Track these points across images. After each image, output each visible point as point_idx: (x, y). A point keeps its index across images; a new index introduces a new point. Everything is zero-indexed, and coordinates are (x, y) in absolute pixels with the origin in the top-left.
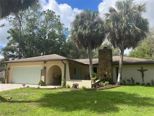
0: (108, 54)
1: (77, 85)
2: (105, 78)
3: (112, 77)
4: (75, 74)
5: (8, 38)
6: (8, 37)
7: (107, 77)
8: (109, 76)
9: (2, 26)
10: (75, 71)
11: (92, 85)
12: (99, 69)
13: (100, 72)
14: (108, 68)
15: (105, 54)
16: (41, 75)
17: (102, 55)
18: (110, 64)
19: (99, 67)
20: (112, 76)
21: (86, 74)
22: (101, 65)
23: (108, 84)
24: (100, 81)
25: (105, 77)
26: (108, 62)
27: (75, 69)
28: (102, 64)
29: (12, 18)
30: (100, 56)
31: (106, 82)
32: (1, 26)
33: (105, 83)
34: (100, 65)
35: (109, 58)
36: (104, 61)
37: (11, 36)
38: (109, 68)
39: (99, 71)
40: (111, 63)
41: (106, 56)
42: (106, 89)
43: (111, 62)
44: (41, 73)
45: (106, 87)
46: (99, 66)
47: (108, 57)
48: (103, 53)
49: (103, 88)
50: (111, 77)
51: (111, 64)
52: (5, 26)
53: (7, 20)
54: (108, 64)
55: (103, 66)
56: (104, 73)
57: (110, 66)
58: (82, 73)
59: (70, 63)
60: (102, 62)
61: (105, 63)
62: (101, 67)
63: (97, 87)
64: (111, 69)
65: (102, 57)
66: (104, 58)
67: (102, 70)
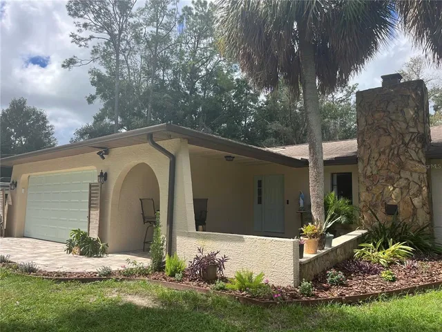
0: (407, 106)
1: (216, 266)
2: (393, 225)
3: (431, 219)
5: (91, 99)
6: (88, 96)
7: (400, 219)
8: (414, 214)
9: (68, 66)
10: (260, 192)
11: (303, 270)
12: (362, 179)
13: (364, 196)
14: (404, 174)
15: (392, 108)
16: (90, 207)
17: (377, 115)
18: (415, 152)
19: (360, 171)
20: (431, 213)
21: (302, 205)
22: (373, 162)
23: (408, 256)
24: (363, 235)
25: (390, 218)
26: (406, 145)
27: (260, 183)
28: (376, 156)
29: (93, 37)
30: (363, 120)
31: (392, 248)
32: (65, 64)
33: (388, 252)
34: (366, 161)
35: (411, 124)
36: (386, 141)
37: (97, 94)
38: (414, 175)
39: (363, 189)
40: (423, 146)
41: (393, 117)
42: (390, 295)
43: (419, 141)
44: (90, 200)
45: (394, 280)
46: (360, 164)
47: (405, 121)
48: (382, 105)
49: (372, 285)
50: (422, 217)
51: (421, 154)
52: (75, 63)
53: (81, 46)
54: (407, 152)
55: (379, 164)
56: (387, 201)
57: (420, 162)
58: (288, 201)
59: (228, 159)
60: (373, 147)
61: (392, 151)
62: (371, 172)
63: (333, 282)
64: (421, 176)
65: (376, 121)
66: (384, 129)
67: (375, 183)
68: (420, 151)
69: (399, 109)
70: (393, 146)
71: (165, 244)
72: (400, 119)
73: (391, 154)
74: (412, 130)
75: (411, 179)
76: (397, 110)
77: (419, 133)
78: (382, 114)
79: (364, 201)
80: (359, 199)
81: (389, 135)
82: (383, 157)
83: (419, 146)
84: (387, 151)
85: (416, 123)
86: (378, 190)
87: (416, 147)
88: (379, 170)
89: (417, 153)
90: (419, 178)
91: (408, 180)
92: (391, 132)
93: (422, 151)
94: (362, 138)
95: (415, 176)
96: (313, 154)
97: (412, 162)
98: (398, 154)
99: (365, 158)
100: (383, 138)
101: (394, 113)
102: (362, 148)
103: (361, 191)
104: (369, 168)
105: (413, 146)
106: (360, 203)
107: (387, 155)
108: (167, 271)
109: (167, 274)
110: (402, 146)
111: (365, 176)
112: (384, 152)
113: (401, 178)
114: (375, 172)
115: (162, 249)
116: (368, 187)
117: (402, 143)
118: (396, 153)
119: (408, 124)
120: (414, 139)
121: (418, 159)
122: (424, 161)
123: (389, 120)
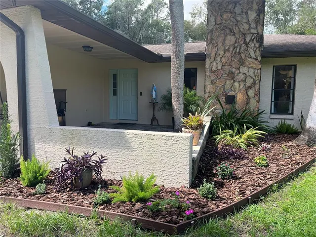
0: (251, 8)
3: (259, 106)
4: (115, 93)
7: (237, 106)
8: (248, 103)
10: (115, 85)
12: (208, 73)
13: (209, 88)
14: (244, 70)
15: (238, 10)
17: (225, 16)
18: (253, 50)
19: (207, 66)
20: (259, 102)
21: (154, 96)
22: (218, 59)
25: (229, 106)
26: (247, 44)
27: (115, 77)
28: (222, 53)
30: (212, 19)
31: (247, 133)
34: (213, 58)
35: (253, 25)
36: (230, 40)
39: (208, 83)
40: (260, 46)
41: (239, 18)
43: (257, 42)
46: (208, 60)
47: (248, 23)
48: (230, 6)
50: (253, 105)
51: (258, 53)
54: (247, 50)
55: (224, 60)
56: (227, 92)
57: (256, 59)
58: (141, 93)
59: (87, 49)
60: (220, 45)
61: (235, 50)
62: (217, 68)
63: (225, 175)
64: (256, 72)
65: (224, 21)
66: (230, 29)
67: (219, 77)
68: (258, 50)
69: (244, 10)
70: (236, 45)
71: (18, 143)
72: (244, 21)
73: (234, 52)
74: (253, 31)
75: (248, 75)
76: (242, 12)
77: (258, 34)
78: (230, 15)
79: (209, 93)
80: (205, 91)
81: (234, 35)
82: (227, 54)
83: (257, 46)
84: (231, 49)
85: (257, 25)
86: (221, 83)
87: (255, 46)
88: (223, 66)
89: (255, 52)
90: (254, 73)
91: (246, 75)
92: (236, 32)
93: (259, 50)
94: (211, 36)
95: (252, 71)
96: (177, 46)
97: (250, 60)
98: (239, 51)
99: (213, 55)
100: (229, 37)
101: (239, 14)
102: (211, 45)
103: (207, 83)
104: (215, 63)
105: (253, 45)
106: (205, 94)
107: (231, 52)
108: (24, 180)
109: (23, 183)
110: (244, 45)
111: (211, 71)
112: (228, 50)
113: (240, 73)
114: (219, 68)
115: (14, 150)
116: (212, 81)
117: (244, 43)
118: (238, 51)
119: (250, 25)
120: (254, 39)
121: (255, 57)
122: (259, 59)
123: (235, 21)
